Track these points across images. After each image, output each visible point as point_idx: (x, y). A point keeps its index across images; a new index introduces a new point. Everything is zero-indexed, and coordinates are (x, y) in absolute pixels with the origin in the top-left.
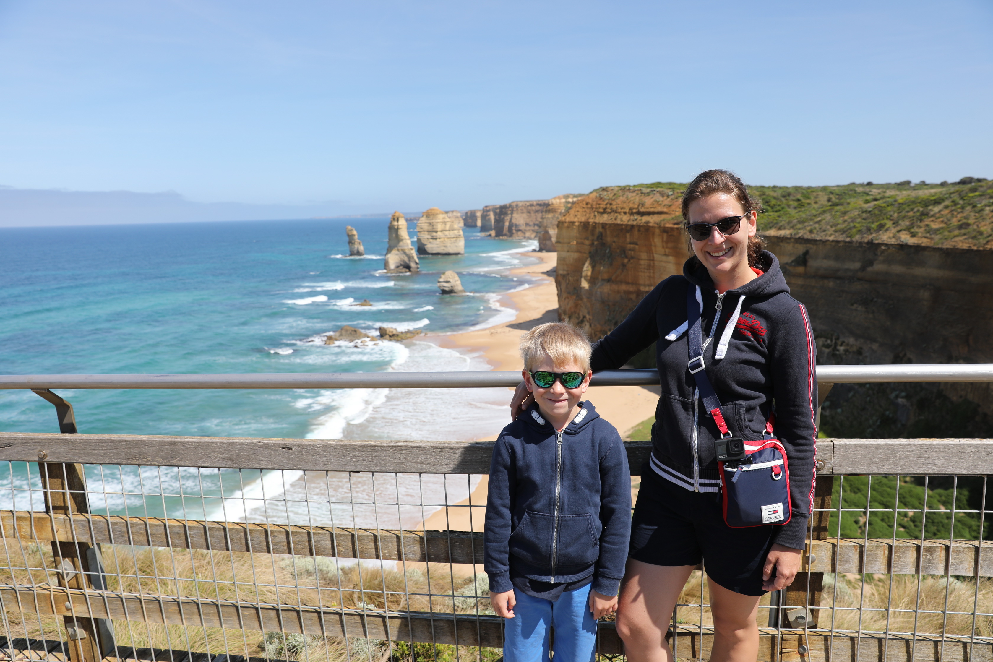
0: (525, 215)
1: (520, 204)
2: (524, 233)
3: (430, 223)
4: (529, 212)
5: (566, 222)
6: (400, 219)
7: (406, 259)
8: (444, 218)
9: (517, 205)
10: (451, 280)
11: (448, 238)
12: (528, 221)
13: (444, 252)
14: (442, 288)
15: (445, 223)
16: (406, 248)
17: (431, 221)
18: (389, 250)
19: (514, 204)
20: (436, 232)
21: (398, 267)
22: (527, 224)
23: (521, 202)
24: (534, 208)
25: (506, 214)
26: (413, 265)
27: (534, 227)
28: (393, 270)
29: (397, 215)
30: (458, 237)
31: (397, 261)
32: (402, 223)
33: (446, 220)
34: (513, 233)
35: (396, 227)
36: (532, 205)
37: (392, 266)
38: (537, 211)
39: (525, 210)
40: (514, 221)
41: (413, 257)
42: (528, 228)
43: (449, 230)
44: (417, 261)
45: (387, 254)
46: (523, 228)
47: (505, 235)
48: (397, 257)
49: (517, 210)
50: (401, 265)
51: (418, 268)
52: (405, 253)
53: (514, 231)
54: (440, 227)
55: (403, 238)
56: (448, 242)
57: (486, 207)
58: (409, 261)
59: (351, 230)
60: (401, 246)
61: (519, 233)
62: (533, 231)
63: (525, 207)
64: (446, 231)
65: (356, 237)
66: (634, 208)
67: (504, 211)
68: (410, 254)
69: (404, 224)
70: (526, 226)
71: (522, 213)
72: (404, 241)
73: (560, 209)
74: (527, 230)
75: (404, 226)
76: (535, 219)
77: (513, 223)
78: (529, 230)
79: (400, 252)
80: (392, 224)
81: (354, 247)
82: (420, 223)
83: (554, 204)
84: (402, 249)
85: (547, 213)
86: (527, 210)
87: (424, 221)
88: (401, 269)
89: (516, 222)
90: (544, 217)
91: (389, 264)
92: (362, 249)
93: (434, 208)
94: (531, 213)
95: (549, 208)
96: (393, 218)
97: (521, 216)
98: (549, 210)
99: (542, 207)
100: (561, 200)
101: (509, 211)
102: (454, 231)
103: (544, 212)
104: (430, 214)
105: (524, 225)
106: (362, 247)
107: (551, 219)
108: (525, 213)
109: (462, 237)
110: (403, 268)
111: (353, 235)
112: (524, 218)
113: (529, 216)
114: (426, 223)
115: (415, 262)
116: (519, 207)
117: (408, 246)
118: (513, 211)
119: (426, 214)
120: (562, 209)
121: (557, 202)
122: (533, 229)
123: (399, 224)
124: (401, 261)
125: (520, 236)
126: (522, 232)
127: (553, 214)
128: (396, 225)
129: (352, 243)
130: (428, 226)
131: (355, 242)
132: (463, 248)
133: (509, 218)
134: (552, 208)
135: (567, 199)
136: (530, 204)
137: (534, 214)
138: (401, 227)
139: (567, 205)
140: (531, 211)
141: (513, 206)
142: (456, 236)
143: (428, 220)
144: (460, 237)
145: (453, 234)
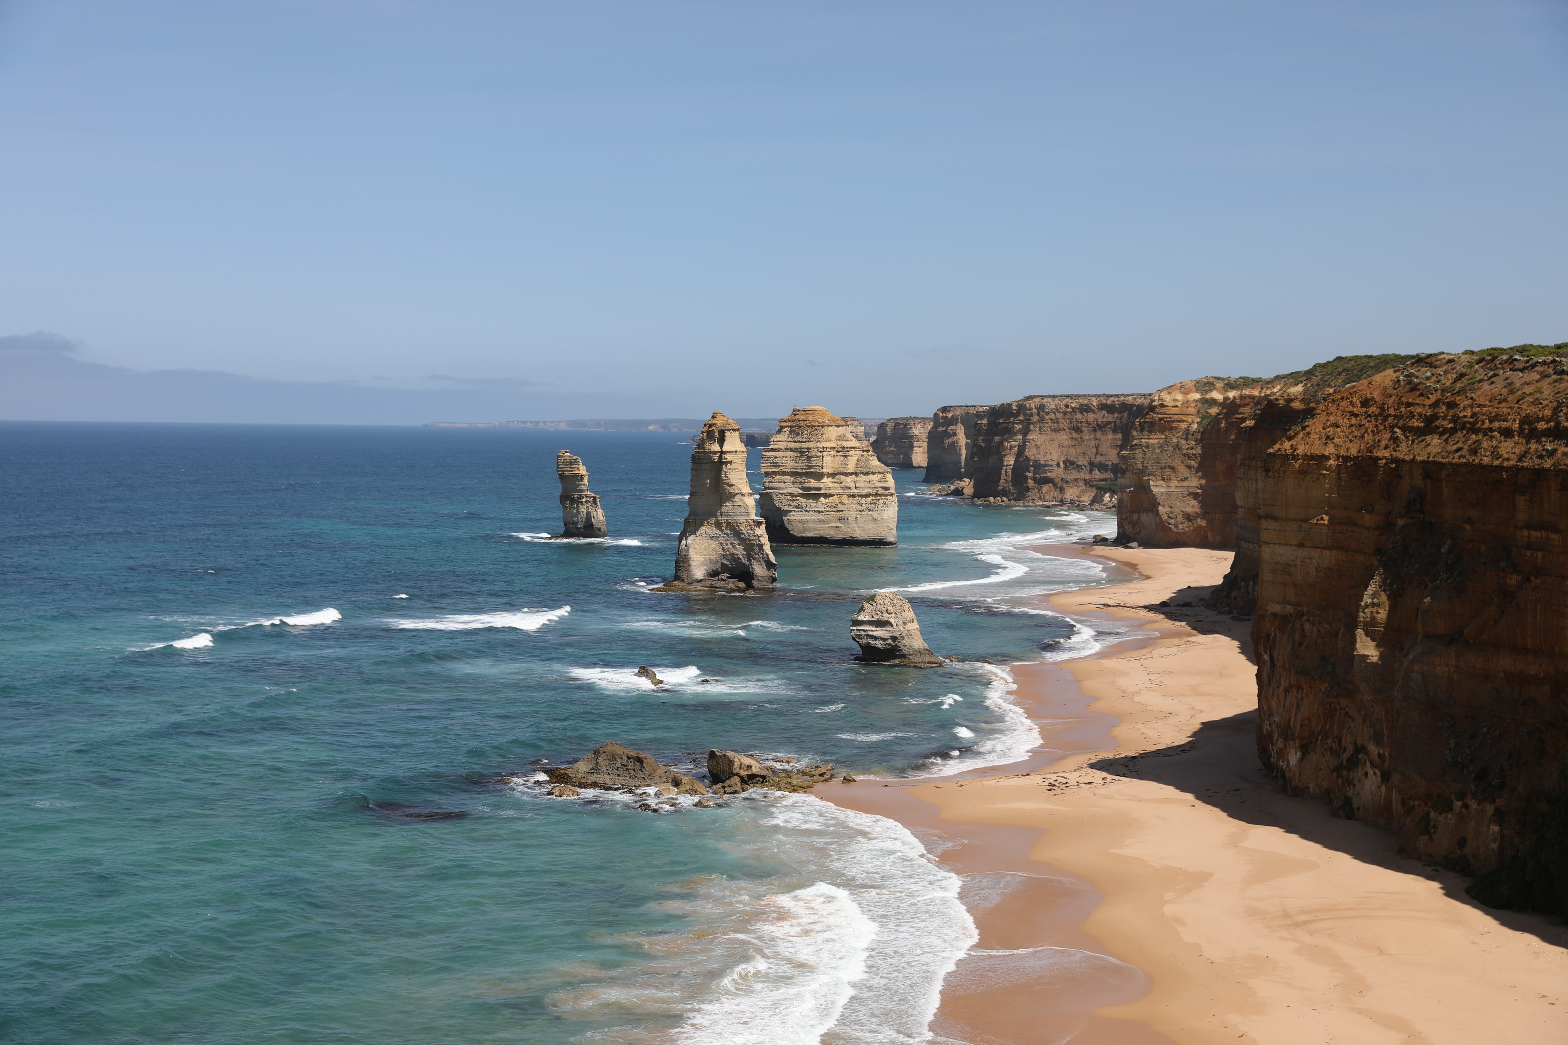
0: (1063, 437)
1: (1051, 405)
2: (1062, 490)
3: (801, 451)
4: (1078, 430)
5: (1295, 457)
6: (727, 434)
7: (740, 551)
8: (841, 438)
9: (1041, 408)
10: (892, 621)
11: (854, 496)
12: (1073, 454)
13: (839, 536)
14: (863, 641)
15: (844, 452)
16: (742, 519)
17: (804, 445)
18: (691, 526)
19: (1032, 404)
20: (819, 476)
21: (714, 574)
22: (1069, 464)
23: (1054, 397)
24: (1091, 417)
25: (1008, 432)
26: (759, 570)
27: (1091, 472)
28: (700, 582)
29: (719, 422)
30: (879, 494)
31: (714, 557)
32: (733, 444)
33: (846, 444)
34: (1028, 489)
35: (716, 458)
36: (1085, 409)
37: (699, 572)
38: (1100, 427)
39: (1064, 424)
40: (1030, 453)
41: (761, 546)
42: (1073, 475)
43: (856, 474)
44: (772, 558)
45: (684, 535)
46: (1056, 473)
47: (1004, 493)
48: (714, 544)
49: (1042, 420)
50: (723, 568)
51: (774, 580)
52: (737, 534)
53: (1031, 483)
54: (829, 463)
55: (732, 490)
56: (851, 508)
57: (944, 409)
58: (749, 557)
59: (572, 463)
60: (726, 514)
61: (1045, 488)
62: (1086, 482)
63: (1065, 413)
64: (846, 474)
65: (586, 481)
66: (1539, 420)
67: (1003, 423)
68: (752, 537)
69: (739, 449)
70: (1066, 468)
71: (1054, 430)
72: (736, 499)
73: (1184, 421)
74: (1068, 479)
75: (740, 455)
76: (1094, 450)
77: (1029, 460)
78: (1076, 480)
79: (722, 531)
80: (704, 448)
81: (578, 512)
82: (773, 450)
83: (1167, 406)
84: (728, 523)
85: (1146, 433)
86: (1071, 423)
87: (785, 444)
88: (722, 580)
89: (1037, 456)
90: (1136, 445)
91: (689, 565)
92: (601, 518)
93: (813, 407)
94: (1082, 432)
95: (1152, 418)
96: (708, 432)
97: (1053, 440)
98: (1151, 422)
99: (1116, 415)
100: (1189, 396)
101: (1017, 424)
102: (871, 477)
103: (1136, 430)
104: (802, 423)
105: (1062, 465)
106: (600, 512)
107: (1157, 451)
108: (1064, 430)
109: (892, 495)
110: (729, 578)
111: (576, 475)
112: (1060, 446)
113: (1076, 439)
114: (791, 450)
115: (765, 561)
116: (1047, 413)
117: (748, 514)
118: (1029, 424)
119: (790, 424)
120: (1193, 422)
121: (1175, 400)
122: (1088, 477)
123: (724, 449)
124: (724, 556)
125: (1047, 497)
126: (1055, 485)
127: (1163, 436)
128: (715, 453)
129: (572, 501)
130: (794, 460)
131: (581, 497)
132: (894, 525)
133: (1016, 443)
134: (1161, 419)
135: (1207, 392)
136: (1081, 405)
137: (1093, 436)
138: (729, 457)
139: (1209, 411)
140: (1084, 424)
141: (1031, 409)
142: (874, 492)
143: (795, 442)
144: (887, 495)
145: (867, 484)
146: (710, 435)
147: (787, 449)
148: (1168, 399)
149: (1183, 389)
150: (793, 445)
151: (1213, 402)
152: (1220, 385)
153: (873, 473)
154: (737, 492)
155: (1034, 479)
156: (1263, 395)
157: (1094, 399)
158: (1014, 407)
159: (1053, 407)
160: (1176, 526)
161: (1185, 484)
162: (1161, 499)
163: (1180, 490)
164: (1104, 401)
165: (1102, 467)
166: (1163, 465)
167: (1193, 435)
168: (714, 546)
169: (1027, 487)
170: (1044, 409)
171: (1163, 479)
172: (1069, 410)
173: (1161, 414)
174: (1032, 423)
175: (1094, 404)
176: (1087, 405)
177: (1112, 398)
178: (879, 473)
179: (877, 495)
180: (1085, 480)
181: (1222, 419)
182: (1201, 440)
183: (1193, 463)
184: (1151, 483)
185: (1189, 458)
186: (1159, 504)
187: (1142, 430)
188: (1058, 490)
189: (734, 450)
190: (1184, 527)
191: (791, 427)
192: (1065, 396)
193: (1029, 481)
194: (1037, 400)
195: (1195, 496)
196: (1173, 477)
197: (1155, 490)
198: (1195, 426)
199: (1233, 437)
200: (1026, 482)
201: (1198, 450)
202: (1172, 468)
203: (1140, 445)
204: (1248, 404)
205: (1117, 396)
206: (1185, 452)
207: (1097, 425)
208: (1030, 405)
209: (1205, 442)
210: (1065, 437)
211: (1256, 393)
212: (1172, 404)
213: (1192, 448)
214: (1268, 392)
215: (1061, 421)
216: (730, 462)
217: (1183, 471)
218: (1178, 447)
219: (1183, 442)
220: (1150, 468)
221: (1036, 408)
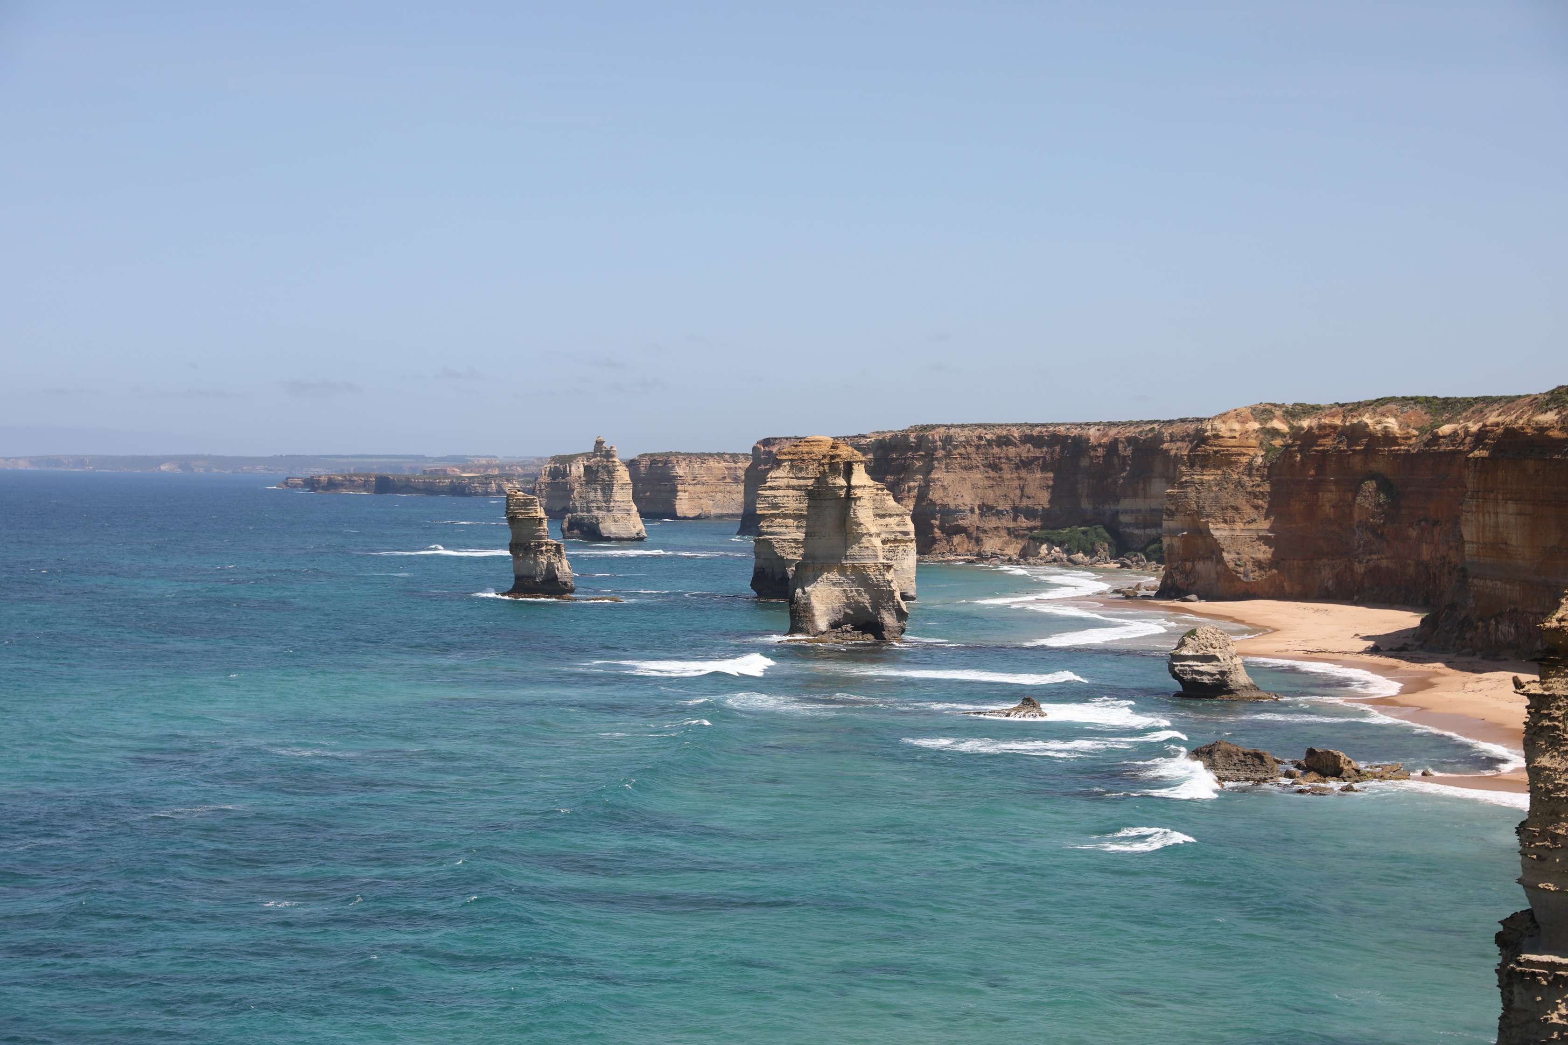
0: (977, 476)
1: (961, 436)
2: (978, 541)
4: (995, 467)
7: (866, 600)
9: (948, 440)
10: (1218, 655)
12: (990, 497)
14: (1187, 677)
16: (870, 562)
18: (808, 571)
19: (936, 435)
21: (839, 624)
22: (986, 510)
23: (963, 426)
24: (1012, 451)
26: (888, 620)
27: (1015, 519)
28: (824, 633)
29: (843, 453)
30: (898, 540)
31: (837, 605)
32: (861, 478)
34: (934, 541)
35: (846, 493)
36: (1004, 441)
37: (823, 623)
38: (1025, 464)
39: (977, 459)
40: (936, 495)
41: (891, 593)
42: (992, 522)
44: (903, 606)
45: (798, 581)
46: (970, 521)
48: (837, 591)
49: (949, 455)
50: (847, 618)
51: (904, 631)
52: (864, 579)
53: (937, 533)
55: (862, 530)
58: (878, 605)
59: (527, 504)
60: (853, 557)
61: (956, 539)
62: (1010, 531)
63: (978, 447)
67: (897, 459)
68: (881, 583)
69: (866, 484)
70: (982, 515)
71: (965, 468)
72: (864, 540)
73: (1245, 454)
74: (986, 528)
75: (867, 490)
76: (1018, 492)
77: (935, 504)
78: (996, 528)
79: (846, 576)
80: (827, 483)
81: (537, 563)
82: (771, 488)
83: (1223, 437)
84: (854, 567)
85: (1197, 468)
86: (986, 458)
87: (786, 480)
88: (847, 631)
89: (945, 499)
90: (1186, 482)
91: (813, 615)
92: (567, 570)
93: (818, 437)
94: (1001, 469)
95: (1205, 451)
96: (831, 465)
97: (964, 479)
98: (1203, 455)
99: (1045, 449)
100: (1247, 426)
101: (917, 460)
102: (888, 520)
103: (1184, 464)
104: (806, 456)
105: (977, 511)
106: (565, 562)
107: (1215, 489)
108: (977, 467)
109: (911, 541)
110: (853, 629)
111: (533, 519)
112: (973, 486)
113: (993, 479)
114: (793, 488)
115: (896, 610)
116: (956, 447)
117: (877, 557)
118: (932, 460)
119: (790, 457)
120: (1256, 455)
121: (1231, 430)
122: (1012, 525)
123: (854, 482)
124: (848, 605)
125: (959, 550)
126: (969, 536)
127: (1219, 472)
128: (841, 487)
129: (527, 549)
130: (798, 499)
131: (540, 545)
132: (913, 576)
133: (916, 484)
134: (1216, 452)
135: (1266, 421)
136: (999, 437)
137: (1016, 475)
138: (858, 492)
139: (1273, 442)
140: (1003, 461)
141: (934, 442)
142: (892, 537)
143: (798, 478)
144: (906, 542)
145: (884, 529)
146: (834, 469)
147: (788, 487)
148: (1223, 429)
149: (1238, 416)
150: (795, 482)
151: (1275, 433)
152: (1279, 413)
153: (891, 516)
154: (865, 531)
155: (941, 528)
156: (1348, 424)
157: (1014, 429)
158: (912, 439)
159: (963, 439)
160: (1246, 575)
161: (1253, 526)
162: (1224, 544)
163: (1248, 533)
164: (1028, 432)
165: (1030, 513)
166: (1224, 505)
167: (1258, 470)
168: (837, 593)
169: (934, 538)
170: (951, 441)
171: (1225, 521)
172: (983, 442)
173: (1215, 446)
174: (937, 459)
175: (1016, 435)
176: (1006, 437)
177: (1038, 429)
178: (897, 515)
179: (895, 540)
180: (1008, 529)
181: (1296, 451)
182: (1269, 476)
183: (1260, 502)
184: (1211, 526)
185: (1256, 497)
186: (1223, 550)
187: (1192, 466)
188: (973, 541)
189: (863, 484)
190: (1255, 576)
191: (792, 460)
192: (976, 425)
193: (936, 530)
194: (942, 430)
195: (1266, 540)
196: (1237, 519)
197: (1216, 534)
198: (1260, 460)
199: (1312, 472)
200: (932, 532)
201: (1266, 488)
202: (1236, 509)
203: (1192, 482)
204: (1329, 435)
205: (1044, 425)
206: (1249, 489)
207: (1021, 460)
208: (933, 436)
209: (1274, 478)
210: (979, 476)
211: (1338, 422)
212: (1229, 434)
213: (1259, 486)
214: (1355, 421)
215: (973, 456)
216: (859, 498)
217: (1249, 511)
218: (1239, 484)
219: (1245, 478)
220: (1208, 509)
221: (941, 440)
